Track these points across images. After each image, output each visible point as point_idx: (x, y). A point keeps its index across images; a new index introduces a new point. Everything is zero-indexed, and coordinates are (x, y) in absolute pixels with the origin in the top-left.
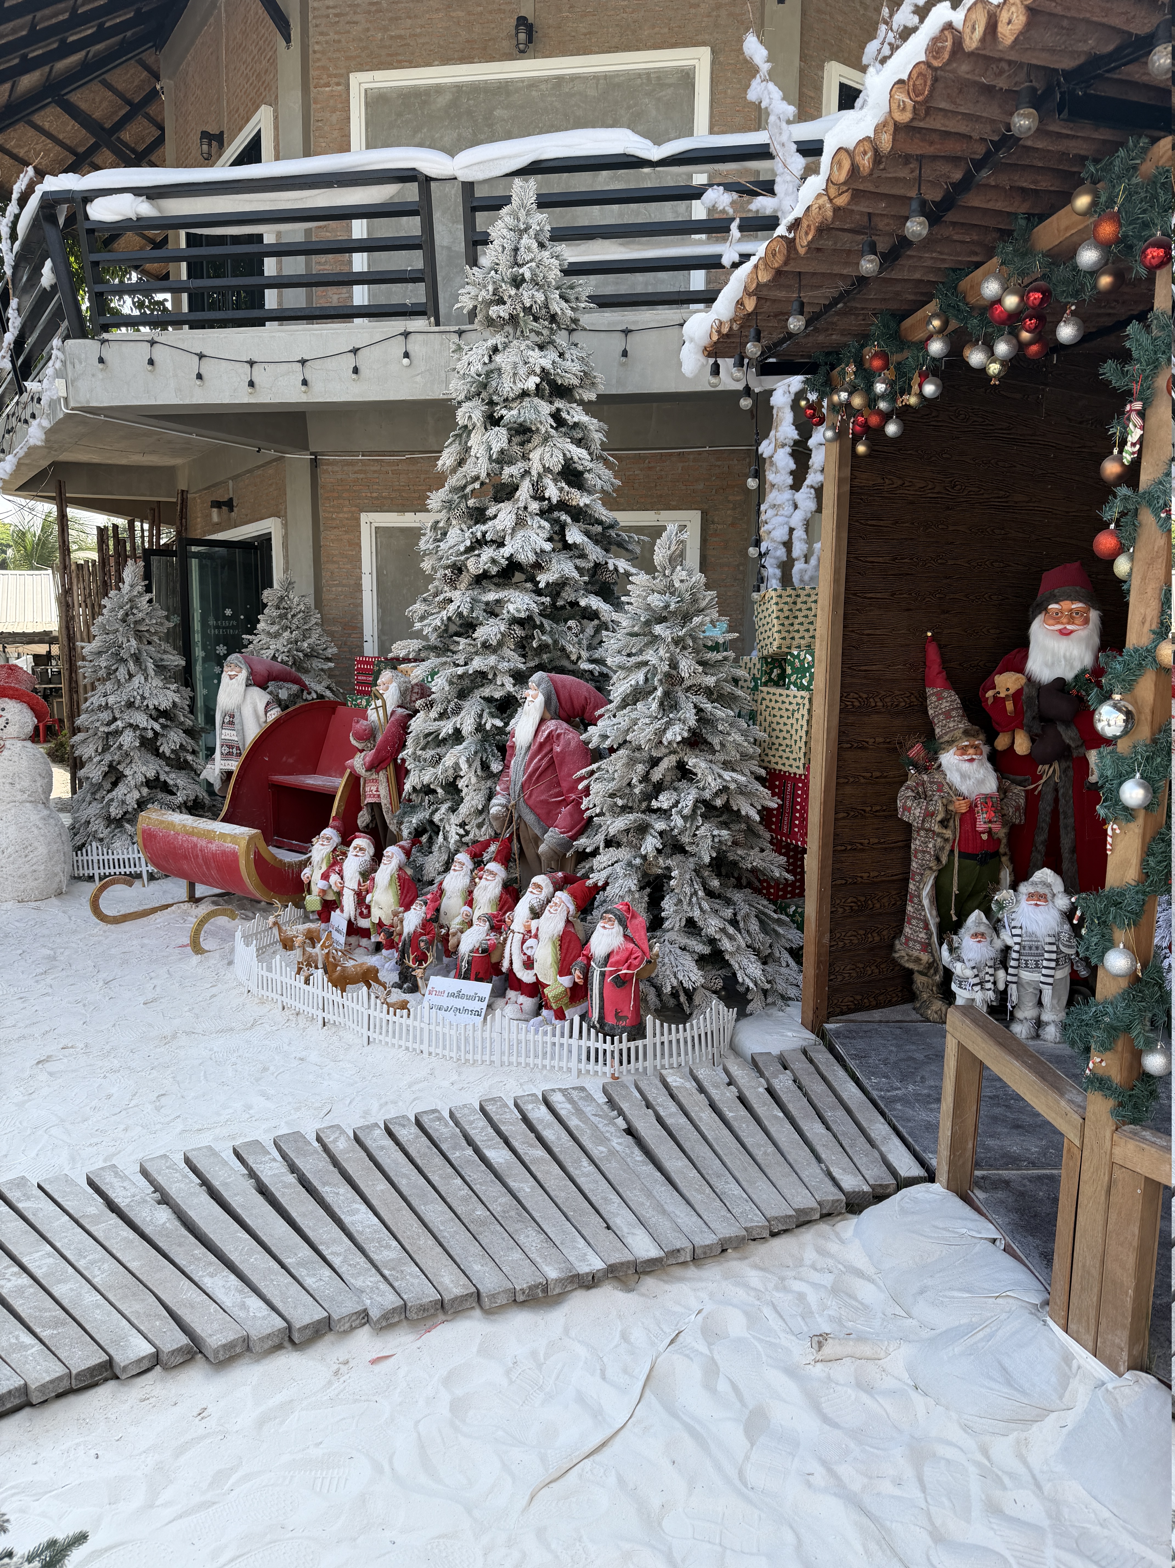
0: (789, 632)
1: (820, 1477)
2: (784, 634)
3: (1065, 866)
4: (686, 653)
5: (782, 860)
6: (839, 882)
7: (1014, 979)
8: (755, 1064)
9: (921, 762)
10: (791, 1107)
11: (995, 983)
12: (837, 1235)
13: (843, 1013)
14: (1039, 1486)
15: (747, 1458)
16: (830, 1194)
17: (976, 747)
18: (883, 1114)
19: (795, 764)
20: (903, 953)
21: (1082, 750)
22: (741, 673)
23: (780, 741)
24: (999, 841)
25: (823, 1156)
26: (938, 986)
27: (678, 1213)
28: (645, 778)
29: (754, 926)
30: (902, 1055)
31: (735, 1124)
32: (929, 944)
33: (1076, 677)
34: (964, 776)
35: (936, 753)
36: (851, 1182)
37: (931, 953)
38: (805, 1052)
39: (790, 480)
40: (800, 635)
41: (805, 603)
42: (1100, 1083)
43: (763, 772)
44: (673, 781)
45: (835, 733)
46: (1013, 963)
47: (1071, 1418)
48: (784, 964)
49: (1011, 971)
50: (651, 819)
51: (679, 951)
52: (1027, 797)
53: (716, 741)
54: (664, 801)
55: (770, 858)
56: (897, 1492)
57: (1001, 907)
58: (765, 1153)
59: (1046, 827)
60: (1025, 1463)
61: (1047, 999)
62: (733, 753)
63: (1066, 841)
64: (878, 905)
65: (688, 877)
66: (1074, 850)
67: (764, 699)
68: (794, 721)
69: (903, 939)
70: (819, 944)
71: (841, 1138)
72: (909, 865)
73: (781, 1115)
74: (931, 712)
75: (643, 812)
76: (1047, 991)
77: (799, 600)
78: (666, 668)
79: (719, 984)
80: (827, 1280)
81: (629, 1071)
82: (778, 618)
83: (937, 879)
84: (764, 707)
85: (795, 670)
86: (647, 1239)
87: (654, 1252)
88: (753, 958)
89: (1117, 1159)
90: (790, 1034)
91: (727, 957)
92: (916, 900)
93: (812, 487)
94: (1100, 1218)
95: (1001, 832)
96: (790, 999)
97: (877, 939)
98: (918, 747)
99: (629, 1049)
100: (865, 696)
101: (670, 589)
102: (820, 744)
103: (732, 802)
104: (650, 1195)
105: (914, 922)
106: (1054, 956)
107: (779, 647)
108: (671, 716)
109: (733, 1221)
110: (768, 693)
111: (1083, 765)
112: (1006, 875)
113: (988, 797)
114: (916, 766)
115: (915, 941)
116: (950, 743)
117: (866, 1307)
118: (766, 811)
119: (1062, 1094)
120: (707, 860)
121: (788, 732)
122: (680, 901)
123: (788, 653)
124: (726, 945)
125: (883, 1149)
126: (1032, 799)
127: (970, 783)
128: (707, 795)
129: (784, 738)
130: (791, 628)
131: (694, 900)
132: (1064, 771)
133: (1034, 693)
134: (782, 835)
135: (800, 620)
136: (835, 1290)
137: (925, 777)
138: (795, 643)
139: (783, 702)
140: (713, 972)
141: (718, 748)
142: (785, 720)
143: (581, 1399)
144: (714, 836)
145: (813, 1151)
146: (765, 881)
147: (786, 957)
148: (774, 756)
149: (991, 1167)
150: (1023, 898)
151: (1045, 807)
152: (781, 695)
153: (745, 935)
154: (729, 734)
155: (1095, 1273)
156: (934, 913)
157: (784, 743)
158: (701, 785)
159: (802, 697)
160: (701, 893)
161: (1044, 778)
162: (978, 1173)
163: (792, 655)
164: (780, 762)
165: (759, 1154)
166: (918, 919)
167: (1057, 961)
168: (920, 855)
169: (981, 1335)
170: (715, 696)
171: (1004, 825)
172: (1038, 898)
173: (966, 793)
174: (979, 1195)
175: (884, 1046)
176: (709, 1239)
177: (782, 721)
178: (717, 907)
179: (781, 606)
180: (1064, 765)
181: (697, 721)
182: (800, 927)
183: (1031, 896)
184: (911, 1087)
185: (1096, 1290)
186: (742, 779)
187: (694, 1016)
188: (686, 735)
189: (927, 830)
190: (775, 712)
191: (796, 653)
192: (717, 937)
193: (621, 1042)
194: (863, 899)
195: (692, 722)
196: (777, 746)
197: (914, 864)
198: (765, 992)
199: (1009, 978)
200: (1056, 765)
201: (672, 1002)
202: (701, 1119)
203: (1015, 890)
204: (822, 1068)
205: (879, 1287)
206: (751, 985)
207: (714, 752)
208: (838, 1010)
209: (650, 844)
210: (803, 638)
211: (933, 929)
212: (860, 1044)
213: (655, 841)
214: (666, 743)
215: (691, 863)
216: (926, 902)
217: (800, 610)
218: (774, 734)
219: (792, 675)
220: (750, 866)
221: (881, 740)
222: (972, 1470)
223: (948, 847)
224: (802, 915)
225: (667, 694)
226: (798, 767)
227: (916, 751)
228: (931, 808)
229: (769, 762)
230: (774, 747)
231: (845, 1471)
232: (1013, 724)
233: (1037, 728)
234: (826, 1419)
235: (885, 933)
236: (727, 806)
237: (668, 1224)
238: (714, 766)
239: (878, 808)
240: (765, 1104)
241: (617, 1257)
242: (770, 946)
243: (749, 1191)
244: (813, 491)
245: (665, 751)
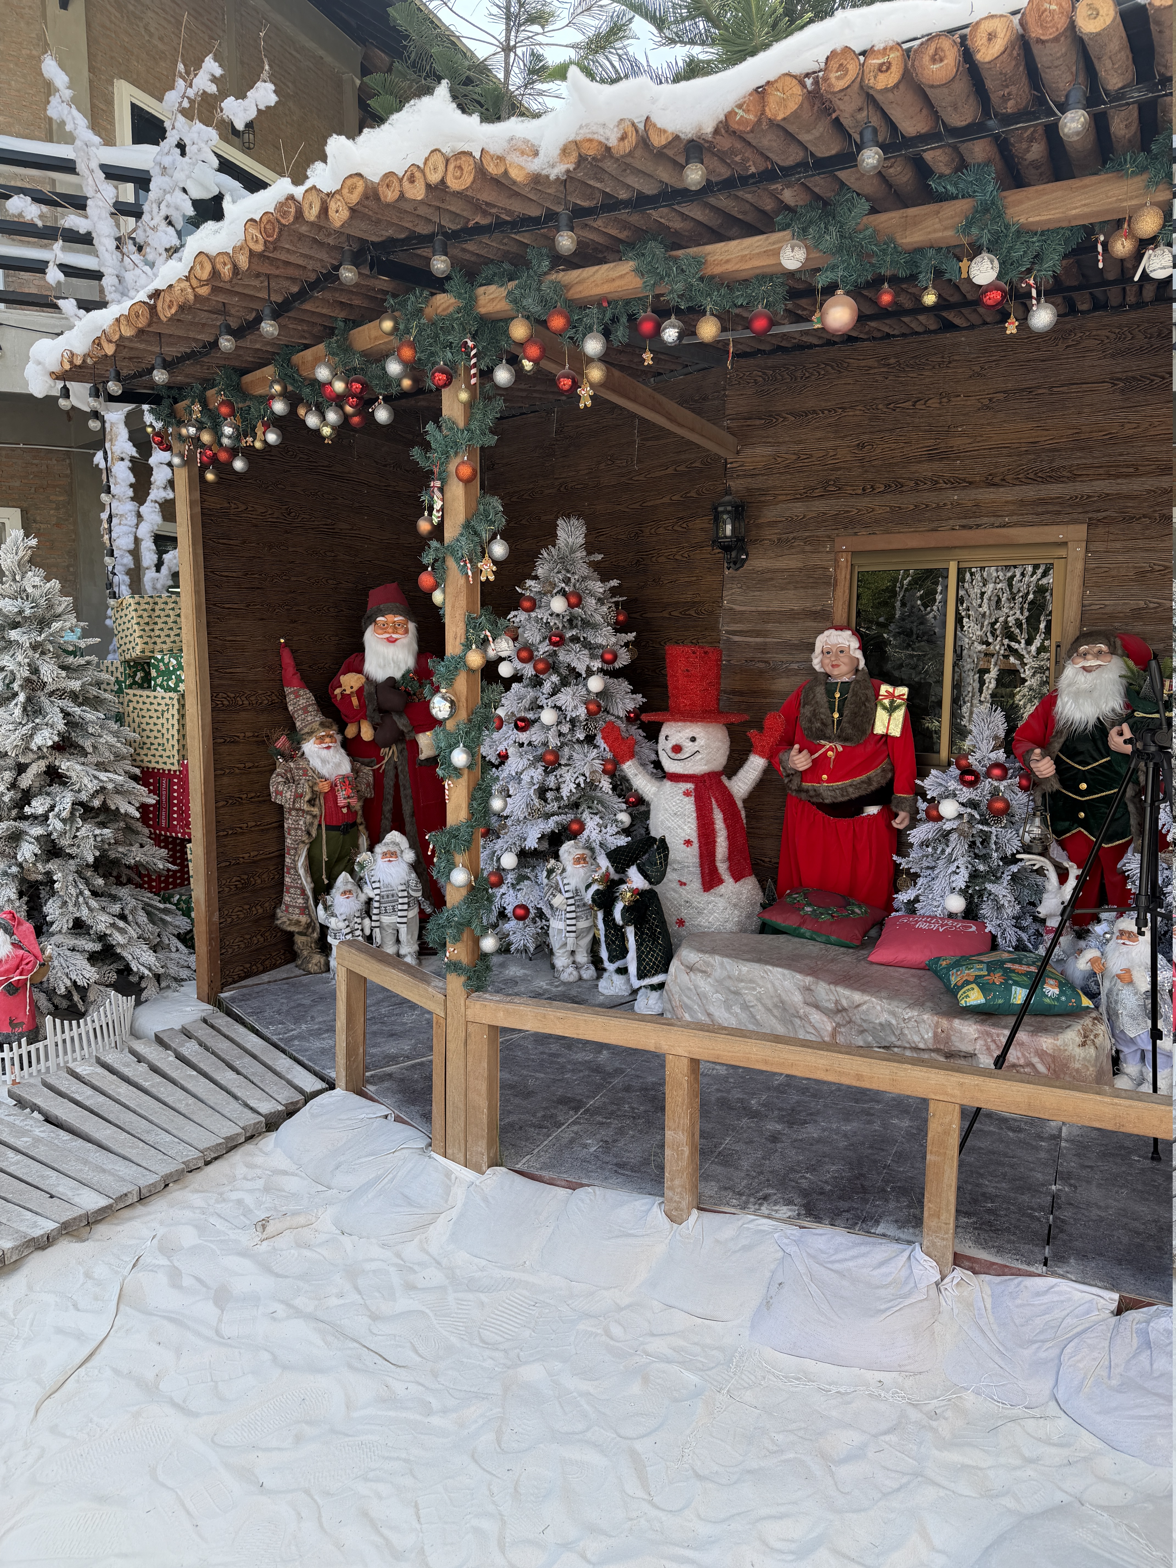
0: (150, 637)
1: (281, 1310)
2: (146, 639)
3: (408, 828)
4: (46, 658)
5: (164, 852)
6: (223, 864)
7: (377, 924)
8: (159, 1040)
9: (287, 752)
10: (202, 1065)
11: (362, 930)
12: (261, 1150)
13: (235, 982)
14: (438, 1263)
15: (220, 1320)
16: (251, 1119)
17: (331, 736)
18: (284, 1051)
19: (169, 761)
20: (285, 919)
21: (412, 734)
22: (105, 676)
23: (152, 740)
24: (356, 812)
25: (239, 1094)
26: (316, 942)
27: (117, 1168)
28: (13, 786)
29: (142, 918)
30: (292, 1004)
31: (153, 1090)
32: (307, 908)
33: (403, 676)
34: (324, 761)
35: (299, 743)
36: (267, 1107)
37: (309, 914)
38: (205, 1021)
39: (130, 492)
40: (162, 640)
41: (163, 610)
42: (455, 967)
43: (137, 771)
44: (42, 787)
45: (209, 729)
46: (375, 911)
47: (454, 1213)
48: (174, 949)
49: (374, 918)
50: (23, 825)
51: (69, 953)
52: (374, 775)
53: (87, 744)
54: (38, 806)
55: (151, 852)
56: (341, 1301)
57: (362, 867)
58: (187, 1105)
59: (391, 798)
60: (428, 1253)
61: (403, 936)
62: (107, 754)
63: (407, 808)
64: (259, 881)
65: (71, 878)
66: (413, 814)
67: (130, 701)
68: (165, 721)
69: (283, 907)
70: (210, 923)
71: (251, 1078)
72: (284, 842)
73: (195, 1073)
74: (290, 708)
75: (15, 820)
76: (403, 929)
77: (157, 607)
78: (27, 674)
79: (113, 977)
80: (259, 1184)
81: (31, 1075)
82: (138, 623)
83: (309, 850)
84: (131, 709)
85: (160, 673)
86: (94, 1194)
87: (103, 1202)
88: (145, 947)
89: (470, 1018)
90: (188, 1009)
91: (119, 951)
92: (292, 871)
93: (156, 502)
94: (462, 1064)
95: (357, 805)
96: (183, 980)
97: (260, 911)
98: (283, 739)
99: (29, 1052)
100: (232, 695)
101: (21, 593)
102: (196, 740)
103: (109, 802)
104: (86, 1162)
105: (292, 890)
106: (406, 900)
107: (143, 652)
108: (37, 721)
109: (170, 1160)
110: (135, 695)
111: (414, 747)
112: (363, 841)
113: (345, 777)
114: (283, 756)
115: (294, 907)
116: (310, 734)
117: (293, 1195)
118: (143, 808)
119: (428, 983)
120: (91, 860)
121: (159, 731)
122: (65, 903)
123: (151, 658)
124: (118, 938)
125: (289, 1077)
126: (378, 776)
127: (329, 766)
128: (83, 796)
129: (156, 738)
130: (152, 634)
131: (81, 899)
132: (401, 752)
133: (373, 690)
134: (161, 829)
135: (160, 626)
136: (267, 1189)
137: (292, 765)
138: (157, 648)
139: (151, 704)
140: (105, 968)
141: (90, 750)
142: (155, 720)
143: (59, 1331)
144: (95, 836)
145: (228, 1092)
146: (145, 876)
147: (175, 942)
148: (146, 755)
149: (377, 1067)
150: (379, 857)
151: (389, 782)
152: (148, 697)
153: (135, 927)
154: (100, 736)
155: (462, 1106)
156: (309, 879)
157: (156, 742)
158: (76, 787)
159: (170, 698)
160: (87, 893)
161: (386, 759)
162: (367, 1074)
163: (156, 659)
164: (153, 760)
165: (181, 1107)
166: (296, 887)
167: (408, 903)
168: (293, 832)
169: (386, 1180)
170: (80, 700)
171: (359, 799)
172: (391, 855)
173: (327, 776)
174: (371, 1089)
175: (276, 1000)
176: (152, 1179)
177: (151, 721)
178: (104, 904)
179: (140, 613)
180: (400, 747)
181: (65, 724)
182: (187, 913)
183: (385, 855)
184: (304, 1027)
185: (463, 1118)
186: (120, 779)
187: (90, 1011)
188: (56, 739)
189: (297, 810)
190: (143, 713)
191: (159, 657)
192: (108, 932)
193: (20, 1047)
194: (245, 877)
195: (61, 726)
196: (148, 745)
197: (288, 841)
198: (158, 977)
199: (374, 924)
200: (394, 747)
201: (64, 1004)
202: (119, 1094)
203: (372, 852)
204: (224, 1030)
205: (301, 1177)
206: (146, 972)
207: (85, 754)
208: (230, 980)
209: (27, 851)
210: (164, 642)
211: (309, 893)
212: (255, 1003)
213: (32, 847)
214: (35, 749)
215: (72, 865)
216: (301, 871)
217: (159, 616)
218: (144, 734)
219: (157, 677)
220: (133, 861)
221: (250, 734)
222: (392, 1269)
223: (316, 823)
224: (188, 901)
225: (29, 699)
226: (173, 764)
227: (282, 742)
228: (300, 791)
229: (142, 761)
230: (145, 747)
231: (299, 1302)
232: (358, 716)
233: (377, 718)
234: (277, 1275)
235: (267, 905)
236: (105, 807)
237: (110, 1178)
238: (88, 769)
239: (253, 795)
240: (177, 1069)
241: (67, 1215)
242: (159, 935)
243: (180, 1135)
244: (157, 505)
245: (32, 756)
